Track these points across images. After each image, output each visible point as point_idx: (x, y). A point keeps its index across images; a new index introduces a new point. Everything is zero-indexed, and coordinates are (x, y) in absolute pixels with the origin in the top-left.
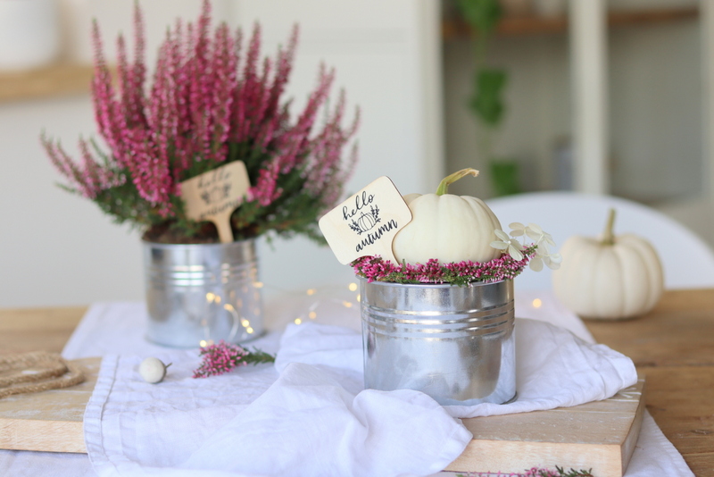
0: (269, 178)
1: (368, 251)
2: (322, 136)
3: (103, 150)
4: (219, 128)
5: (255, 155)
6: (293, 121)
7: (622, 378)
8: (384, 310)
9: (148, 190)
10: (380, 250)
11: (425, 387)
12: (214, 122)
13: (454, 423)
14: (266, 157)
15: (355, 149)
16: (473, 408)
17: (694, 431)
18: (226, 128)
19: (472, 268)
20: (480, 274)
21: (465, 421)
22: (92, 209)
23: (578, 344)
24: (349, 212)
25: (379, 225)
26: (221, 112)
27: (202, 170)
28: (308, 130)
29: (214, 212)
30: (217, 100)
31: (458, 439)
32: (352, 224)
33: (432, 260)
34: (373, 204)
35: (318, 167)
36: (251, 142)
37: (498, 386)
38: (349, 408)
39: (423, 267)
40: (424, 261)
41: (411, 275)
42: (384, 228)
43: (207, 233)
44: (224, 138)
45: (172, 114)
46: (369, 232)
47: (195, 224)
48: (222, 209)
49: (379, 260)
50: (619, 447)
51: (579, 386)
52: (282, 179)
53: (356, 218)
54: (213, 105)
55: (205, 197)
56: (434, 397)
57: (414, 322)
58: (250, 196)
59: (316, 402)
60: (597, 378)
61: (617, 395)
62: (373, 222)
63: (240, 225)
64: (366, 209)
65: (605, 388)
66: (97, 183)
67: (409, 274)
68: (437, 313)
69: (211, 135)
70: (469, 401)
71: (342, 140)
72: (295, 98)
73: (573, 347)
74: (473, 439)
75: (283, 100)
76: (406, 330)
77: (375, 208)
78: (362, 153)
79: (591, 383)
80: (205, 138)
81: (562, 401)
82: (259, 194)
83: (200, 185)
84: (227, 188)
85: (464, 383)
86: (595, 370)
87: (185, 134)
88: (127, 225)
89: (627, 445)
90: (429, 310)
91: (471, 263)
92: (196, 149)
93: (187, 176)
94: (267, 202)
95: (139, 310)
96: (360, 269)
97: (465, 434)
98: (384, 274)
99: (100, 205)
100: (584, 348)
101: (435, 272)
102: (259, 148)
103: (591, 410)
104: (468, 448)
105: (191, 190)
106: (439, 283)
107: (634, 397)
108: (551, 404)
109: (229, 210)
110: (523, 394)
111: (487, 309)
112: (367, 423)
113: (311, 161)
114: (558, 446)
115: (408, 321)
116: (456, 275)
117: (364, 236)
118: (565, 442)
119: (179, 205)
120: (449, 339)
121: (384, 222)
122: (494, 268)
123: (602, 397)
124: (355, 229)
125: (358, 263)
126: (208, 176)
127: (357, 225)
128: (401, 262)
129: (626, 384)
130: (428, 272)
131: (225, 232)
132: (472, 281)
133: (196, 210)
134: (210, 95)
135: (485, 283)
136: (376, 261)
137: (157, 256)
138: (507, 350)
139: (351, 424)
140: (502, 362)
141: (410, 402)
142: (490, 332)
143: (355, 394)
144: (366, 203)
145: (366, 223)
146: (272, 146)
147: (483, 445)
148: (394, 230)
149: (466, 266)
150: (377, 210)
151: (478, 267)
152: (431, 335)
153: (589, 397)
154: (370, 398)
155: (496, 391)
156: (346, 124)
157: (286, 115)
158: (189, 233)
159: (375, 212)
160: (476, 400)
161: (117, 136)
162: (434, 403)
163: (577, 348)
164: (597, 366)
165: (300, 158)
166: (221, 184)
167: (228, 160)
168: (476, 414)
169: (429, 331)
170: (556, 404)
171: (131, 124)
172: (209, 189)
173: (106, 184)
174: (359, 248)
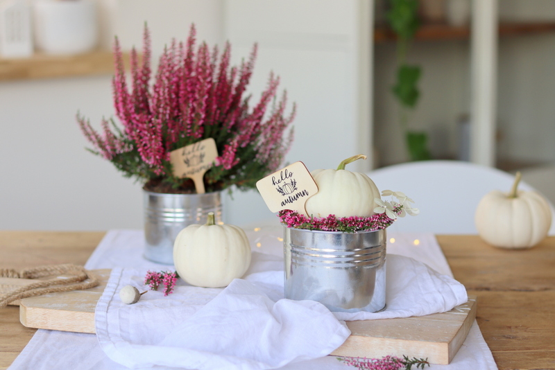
0: (230, 152)
1: (288, 206)
2: (269, 123)
3: (119, 127)
4: (198, 115)
5: (223, 134)
6: (250, 111)
7: (457, 298)
8: (298, 247)
9: (147, 156)
11: (322, 300)
12: (194, 111)
13: (338, 324)
14: (230, 136)
15: (292, 132)
16: (354, 314)
17: (504, 336)
18: (203, 116)
19: (357, 221)
20: (363, 225)
21: (348, 323)
22: (110, 167)
23: (430, 274)
24: (276, 181)
25: (296, 192)
26: (200, 105)
27: (185, 143)
28: (260, 118)
29: (192, 173)
30: (197, 96)
31: (341, 334)
32: (278, 188)
33: (330, 215)
34: (292, 178)
35: (266, 143)
36: (221, 125)
37: (373, 300)
38: (270, 311)
39: (324, 220)
40: (326, 216)
41: (316, 225)
42: (300, 194)
43: (187, 186)
44: (201, 122)
45: (166, 104)
46: (290, 195)
47: (179, 180)
48: (198, 171)
49: (296, 214)
50: (447, 344)
51: (427, 302)
52: (240, 152)
53: (281, 185)
54: (195, 100)
55: (187, 162)
56: (328, 306)
57: (318, 255)
58: (217, 163)
59: (248, 306)
60: (439, 298)
61: (453, 310)
62: (292, 189)
63: (210, 182)
64: (288, 181)
65: (445, 304)
66: (114, 149)
67: (315, 224)
68: (333, 250)
69: (192, 119)
70: (352, 309)
71: (283, 126)
72: (252, 95)
73: (426, 276)
74: (351, 335)
75: (244, 95)
76: (312, 261)
77: (293, 181)
78: (296, 135)
79: (435, 301)
80: (188, 122)
81: (414, 312)
82: (223, 161)
83: (184, 154)
84: (202, 156)
85: (350, 297)
86: (439, 292)
87: (175, 118)
88: (134, 178)
89: (454, 343)
90: (327, 248)
91: (356, 218)
92: (182, 129)
93: (175, 147)
94: (229, 167)
95: (139, 236)
96: (283, 219)
97: (345, 332)
98: (299, 223)
99: (115, 164)
100: (434, 277)
101: (332, 223)
102: (226, 129)
103: (434, 319)
104: (347, 341)
105: (177, 156)
106: (334, 231)
107: (465, 311)
108: (407, 314)
109: (203, 171)
110: (390, 306)
111: (367, 248)
112: (282, 321)
113: (261, 139)
114: (407, 342)
115: (313, 255)
116: (346, 225)
117: (286, 197)
118: (412, 340)
119: (168, 166)
120: (339, 268)
121: (300, 190)
122: (372, 222)
123: (443, 311)
124: (280, 192)
125: (283, 214)
126: (189, 148)
127: (282, 190)
128: (310, 216)
129: (459, 302)
130: (327, 223)
131: (200, 186)
132: (357, 230)
133: (180, 171)
134: (193, 92)
135: (366, 232)
136: (294, 214)
137: (153, 200)
138: (380, 276)
139: (270, 321)
140: (376, 284)
141: (311, 308)
142: (368, 264)
143: (276, 302)
144: (288, 176)
145: (288, 189)
146: (235, 128)
147: (357, 339)
148: (306, 197)
149: (353, 220)
151: (361, 221)
152: (328, 265)
153: (434, 310)
154: (285, 304)
155: (371, 303)
156: (286, 114)
157: (246, 106)
158: (175, 186)
159: (294, 183)
160: (356, 309)
161: (128, 118)
162: (327, 310)
163: (429, 277)
164: (441, 290)
165: (253, 137)
166: (198, 153)
167: (203, 137)
168: (356, 319)
169: (328, 262)
170: (411, 314)
171: (138, 110)
172: (189, 157)
173: (120, 150)
174: (283, 204)
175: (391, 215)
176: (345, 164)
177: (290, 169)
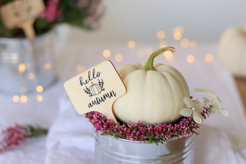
1: (96, 108)
10: (104, 109)
24: (84, 81)
25: (103, 93)
32: (85, 89)
34: (100, 78)
42: (107, 95)
46: (97, 96)
48: (27, 20)
53: (89, 85)
55: (17, 14)
63: (40, 28)
64: (95, 81)
77: (101, 81)
83: (13, 8)
84: (29, 9)
96: (90, 119)
117: (94, 98)
121: (107, 91)
124: (87, 93)
125: (90, 116)
127: (89, 90)
136: (101, 118)
144: (95, 76)
145: (95, 90)
148: (113, 98)
150: (103, 83)
159: (101, 84)
166: (26, 7)
174: (90, 105)
175: (197, 119)
176: (154, 58)
177: (98, 69)
